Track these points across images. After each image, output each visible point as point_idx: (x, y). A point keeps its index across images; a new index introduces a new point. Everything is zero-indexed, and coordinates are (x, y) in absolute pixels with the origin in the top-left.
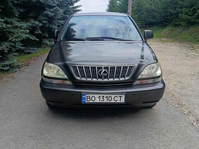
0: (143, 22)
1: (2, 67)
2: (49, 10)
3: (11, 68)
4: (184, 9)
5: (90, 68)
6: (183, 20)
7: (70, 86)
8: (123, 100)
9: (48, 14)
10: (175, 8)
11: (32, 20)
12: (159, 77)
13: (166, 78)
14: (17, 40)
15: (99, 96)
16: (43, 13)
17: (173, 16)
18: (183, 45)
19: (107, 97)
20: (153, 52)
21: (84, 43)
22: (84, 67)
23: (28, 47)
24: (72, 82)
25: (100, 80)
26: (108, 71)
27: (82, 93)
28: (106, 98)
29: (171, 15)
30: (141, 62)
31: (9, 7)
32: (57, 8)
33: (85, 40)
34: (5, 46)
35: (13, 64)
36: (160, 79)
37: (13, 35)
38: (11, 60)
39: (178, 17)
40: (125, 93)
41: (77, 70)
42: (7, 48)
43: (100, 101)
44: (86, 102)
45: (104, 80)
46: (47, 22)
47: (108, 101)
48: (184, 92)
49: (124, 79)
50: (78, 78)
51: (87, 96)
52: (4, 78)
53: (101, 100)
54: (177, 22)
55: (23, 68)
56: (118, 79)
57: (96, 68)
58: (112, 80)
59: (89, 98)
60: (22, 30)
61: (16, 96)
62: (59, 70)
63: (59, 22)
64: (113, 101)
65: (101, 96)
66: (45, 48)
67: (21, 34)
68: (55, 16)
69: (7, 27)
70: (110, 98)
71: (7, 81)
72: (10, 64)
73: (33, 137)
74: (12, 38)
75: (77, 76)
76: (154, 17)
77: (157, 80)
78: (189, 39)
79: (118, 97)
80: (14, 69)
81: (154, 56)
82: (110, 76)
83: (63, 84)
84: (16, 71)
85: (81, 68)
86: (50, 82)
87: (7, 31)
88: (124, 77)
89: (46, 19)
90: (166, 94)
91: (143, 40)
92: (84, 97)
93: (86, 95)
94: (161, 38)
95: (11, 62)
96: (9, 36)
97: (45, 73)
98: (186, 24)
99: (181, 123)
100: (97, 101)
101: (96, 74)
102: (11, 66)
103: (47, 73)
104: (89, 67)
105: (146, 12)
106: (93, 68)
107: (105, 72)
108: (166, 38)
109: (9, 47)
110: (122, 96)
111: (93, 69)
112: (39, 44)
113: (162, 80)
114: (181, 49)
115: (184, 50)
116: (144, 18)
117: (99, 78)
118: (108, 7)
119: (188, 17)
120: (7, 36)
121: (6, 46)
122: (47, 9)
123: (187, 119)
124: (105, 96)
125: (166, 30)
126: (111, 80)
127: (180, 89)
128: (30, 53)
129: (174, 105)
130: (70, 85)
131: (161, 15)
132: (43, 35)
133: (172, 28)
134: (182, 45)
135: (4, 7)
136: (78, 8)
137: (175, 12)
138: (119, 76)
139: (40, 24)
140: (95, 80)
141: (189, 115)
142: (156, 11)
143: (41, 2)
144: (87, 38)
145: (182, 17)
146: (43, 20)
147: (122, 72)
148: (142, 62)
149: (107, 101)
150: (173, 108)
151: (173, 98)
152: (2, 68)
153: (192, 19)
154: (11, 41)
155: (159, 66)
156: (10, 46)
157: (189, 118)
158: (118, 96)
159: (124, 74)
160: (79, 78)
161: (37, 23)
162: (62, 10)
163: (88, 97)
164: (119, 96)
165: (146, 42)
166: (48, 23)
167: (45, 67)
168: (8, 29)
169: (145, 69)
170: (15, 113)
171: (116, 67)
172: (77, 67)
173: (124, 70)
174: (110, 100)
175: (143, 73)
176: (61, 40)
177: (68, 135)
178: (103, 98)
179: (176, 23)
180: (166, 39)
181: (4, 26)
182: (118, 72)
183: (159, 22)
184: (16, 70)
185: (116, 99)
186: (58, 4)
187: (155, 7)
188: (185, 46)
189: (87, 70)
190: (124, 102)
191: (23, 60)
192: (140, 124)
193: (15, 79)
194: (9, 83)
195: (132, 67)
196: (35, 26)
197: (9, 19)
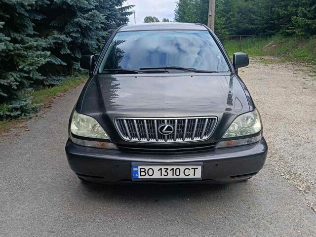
0: (234, 29)
1: (8, 111)
2: (83, 15)
3: (22, 112)
4: (300, 8)
5: (145, 121)
6: (299, 27)
7: (112, 151)
8: (198, 175)
9: (81, 22)
10: (286, 6)
11: (55, 32)
12: (257, 134)
13: (271, 127)
14: (31, 69)
15: (159, 168)
16: (73, 21)
17: (282, 20)
18: (299, 68)
19: (173, 169)
20: (246, 89)
21: (136, 77)
22: (135, 121)
23: (50, 76)
24: (117, 144)
25: (161, 141)
26: (174, 127)
27: (133, 164)
28: (171, 170)
29: (279, 17)
30: (227, 109)
31: (17, 15)
32: (95, 13)
33: (137, 73)
34: (12, 79)
35: (26, 106)
36: (259, 138)
37: (25, 61)
38: (23, 99)
39: (290, 21)
40: (202, 163)
41: (124, 125)
42: (16, 81)
43: (161, 175)
44: (140, 177)
45: (168, 141)
46: (79, 35)
47: (175, 176)
48: (299, 152)
49: (199, 139)
50: (125, 138)
51: (141, 169)
52: (12, 129)
53: (163, 175)
54: (288, 29)
55: (41, 112)
56: (190, 140)
57: (155, 121)
58: (181, 140)
59: (145, 172)
60: (39, 52)
61: (29, 160)
62: (95, 125)
63: (98, 34)
64: (182, 176)
65: (163, 167)
66: (76, 76)
67: (38, 58)
68: (93, 24)
69: (16, 48)
70: (178, 170)
71: (16, 135)
72: (21, 107)
73: (55, 234)
74: (23, 65)
75: (124, 134)
76: (251, 21)
77: (254, 140)
78: (308, 58)
79: (190, 169)
80: (27, 114)
81: (249, 95)
82: (177, 135)
83: (102, 147)
84: (31, 118)
85: (130, 122)
86: (82, 145)
87: (16, 54)
88: (200, 136)
89: (78, 30)
90: (270, 155)
91: (231, 70)
92: (135, 169)
93: (139, 167)
94: (263, 55)
95: (23, 103)
96: (18, 62)
97: (74, 128)
98: (303, 33)
99: (293, 208)
100: (157, 175)
101: (154, 132)
102: (23, 110)
103: (77, 128)
104: (143, 120)
105: (238, 13)
106: (151, 122)
107: (169, 129)
108: (270, 55)
109: (19, 80)
110: (197, 168)
111: (150, 124)
112: (67, 71)
113: (263, 138)
114: (295, 75)
115: (300, 77)
116: (235, 23)
117: (159, 138)
118: (178, 5)
119: (307, 20)
120: (15, 63)
121: (15, 79)
122: (79, 14)
123: (304, 200)
124: (170, 168)
125: (271, 43)
126: (179, 140)
127: (293, 146)
128: (53, 86)
129: (283, 174)
130: (113, 149)
131: (263, 18)
132: (73, 55)
133: (281, 40)
134: (297, 68)
135: (9, 17)
136: (128, 9)
137: (286, 12)
138: (192, 134)
139: (67, 39)
140: (153, 141)
141: (307, 193)
142: (254, 12)
143: (69, 4)
144: (141, 69)
145: (297, 22)
146: (73, 32)
147: (197, 127)
148: (230, 109)
149: (173, 175)
150: (280, 180)
151: (282, 163)
152: (8, 113)
153: (313, 24)
154: (22, 70)
155: (257, 116)
156: (21, 77)
157: (307, 198)
158: (190, 167)
159: (200, 130)
160: (128, 139)
161: (63, 37)
162: (103, 16)
163: (143, 170)
164: (192, 168)
165: (236, 73)
166: (81, 37)
167: (73, 119)
168: (17, 52)
169: (235, 121)
170: (29, 190)
171: (187, 121)
172: (125, 121)
173: (201, 125)
174: (178, 174)
175: (231, 128)
176: (100, 72)
177: (111, 230)
178: (166, 171)
179: (287, 31)
180: (271, 58)
181: (11, 46)
182: (190, 128)
183: (259, 29)
184: (32, 115)
185: (187, 172)
186: (96, 6)
187: (253, 5)
188: (302, 70)
189: (141, 126)
190: (200, 177)
191: (41, 97)
192: (227, 210)
193: (29, 130)
194: (19, 137)
195: (212, 119)
196: (60, 42)
197: (19, 35)
